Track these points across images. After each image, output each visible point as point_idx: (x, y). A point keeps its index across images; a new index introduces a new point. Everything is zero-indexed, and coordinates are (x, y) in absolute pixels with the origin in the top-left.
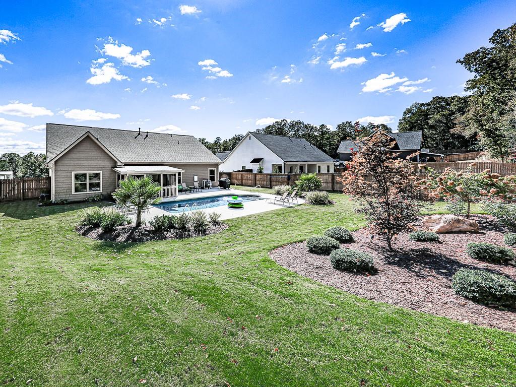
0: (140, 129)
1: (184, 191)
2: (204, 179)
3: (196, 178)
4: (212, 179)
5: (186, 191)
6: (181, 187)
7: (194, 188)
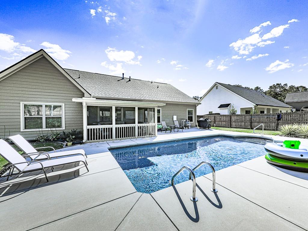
0: (123, 74)
1: (164, 130)
2: (183, 119)
3: (175, 118)
4: (190, 119)
5: (166, 130)
6: (160, 126)
7: (175, 128)
